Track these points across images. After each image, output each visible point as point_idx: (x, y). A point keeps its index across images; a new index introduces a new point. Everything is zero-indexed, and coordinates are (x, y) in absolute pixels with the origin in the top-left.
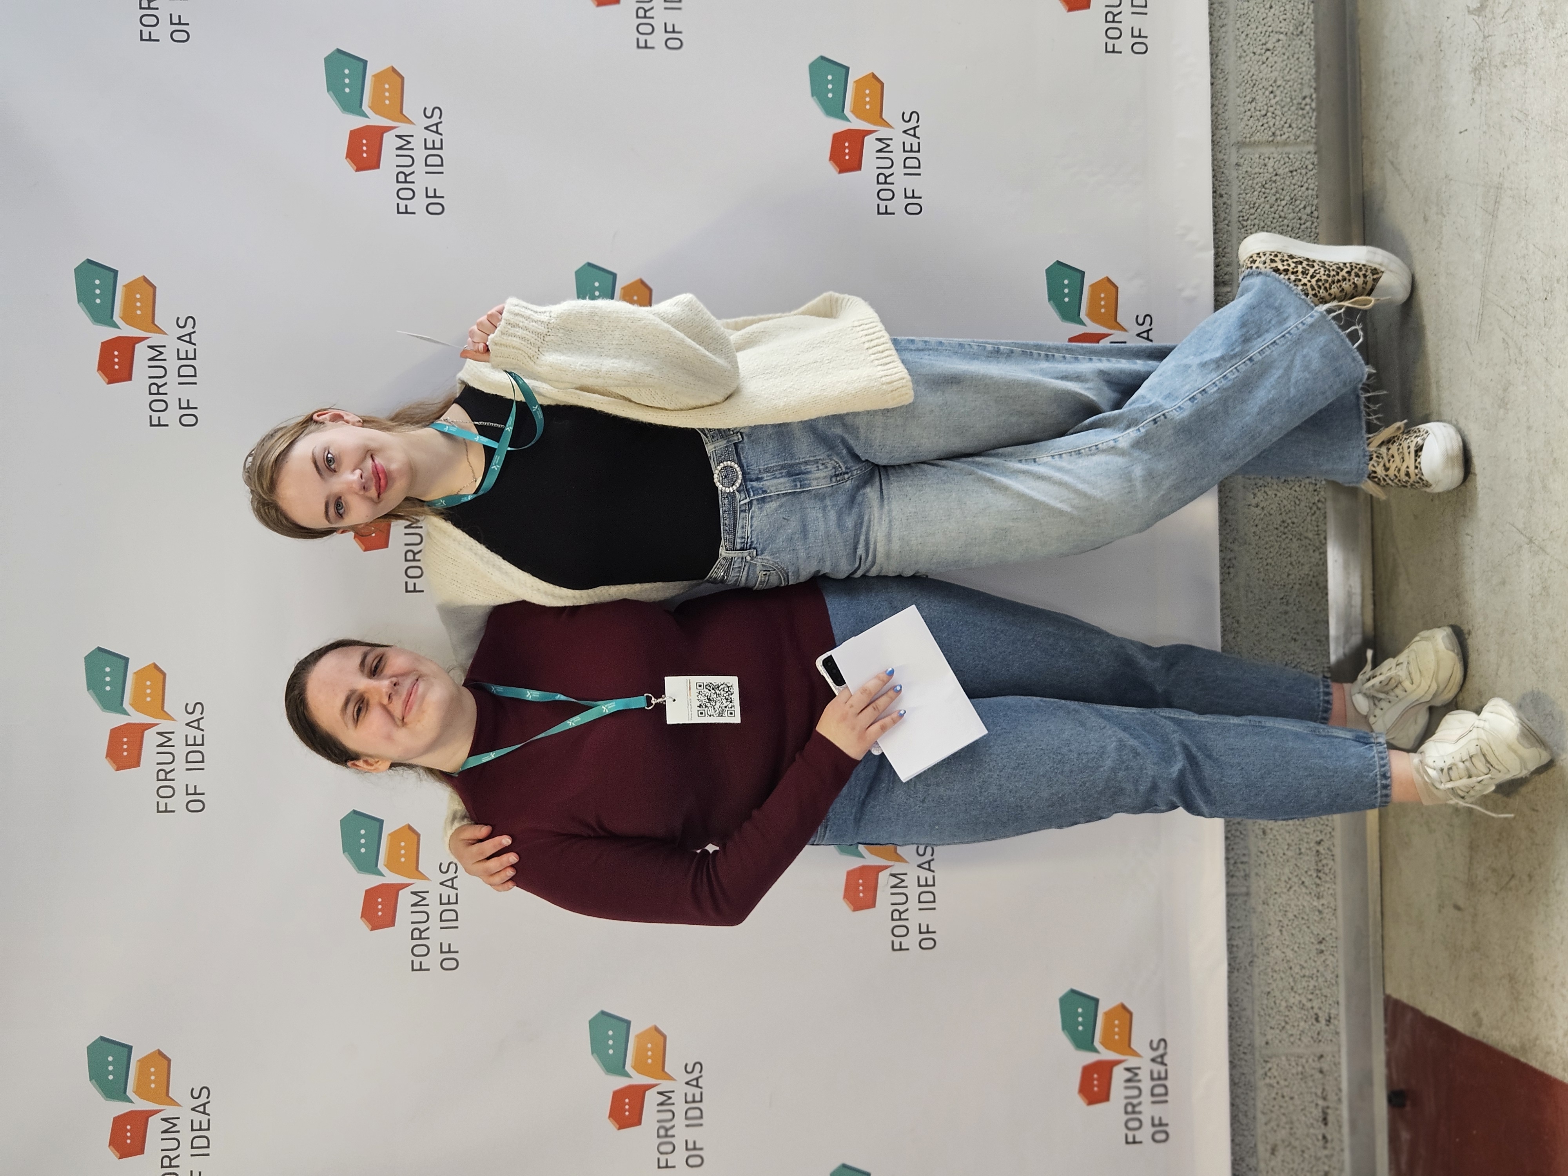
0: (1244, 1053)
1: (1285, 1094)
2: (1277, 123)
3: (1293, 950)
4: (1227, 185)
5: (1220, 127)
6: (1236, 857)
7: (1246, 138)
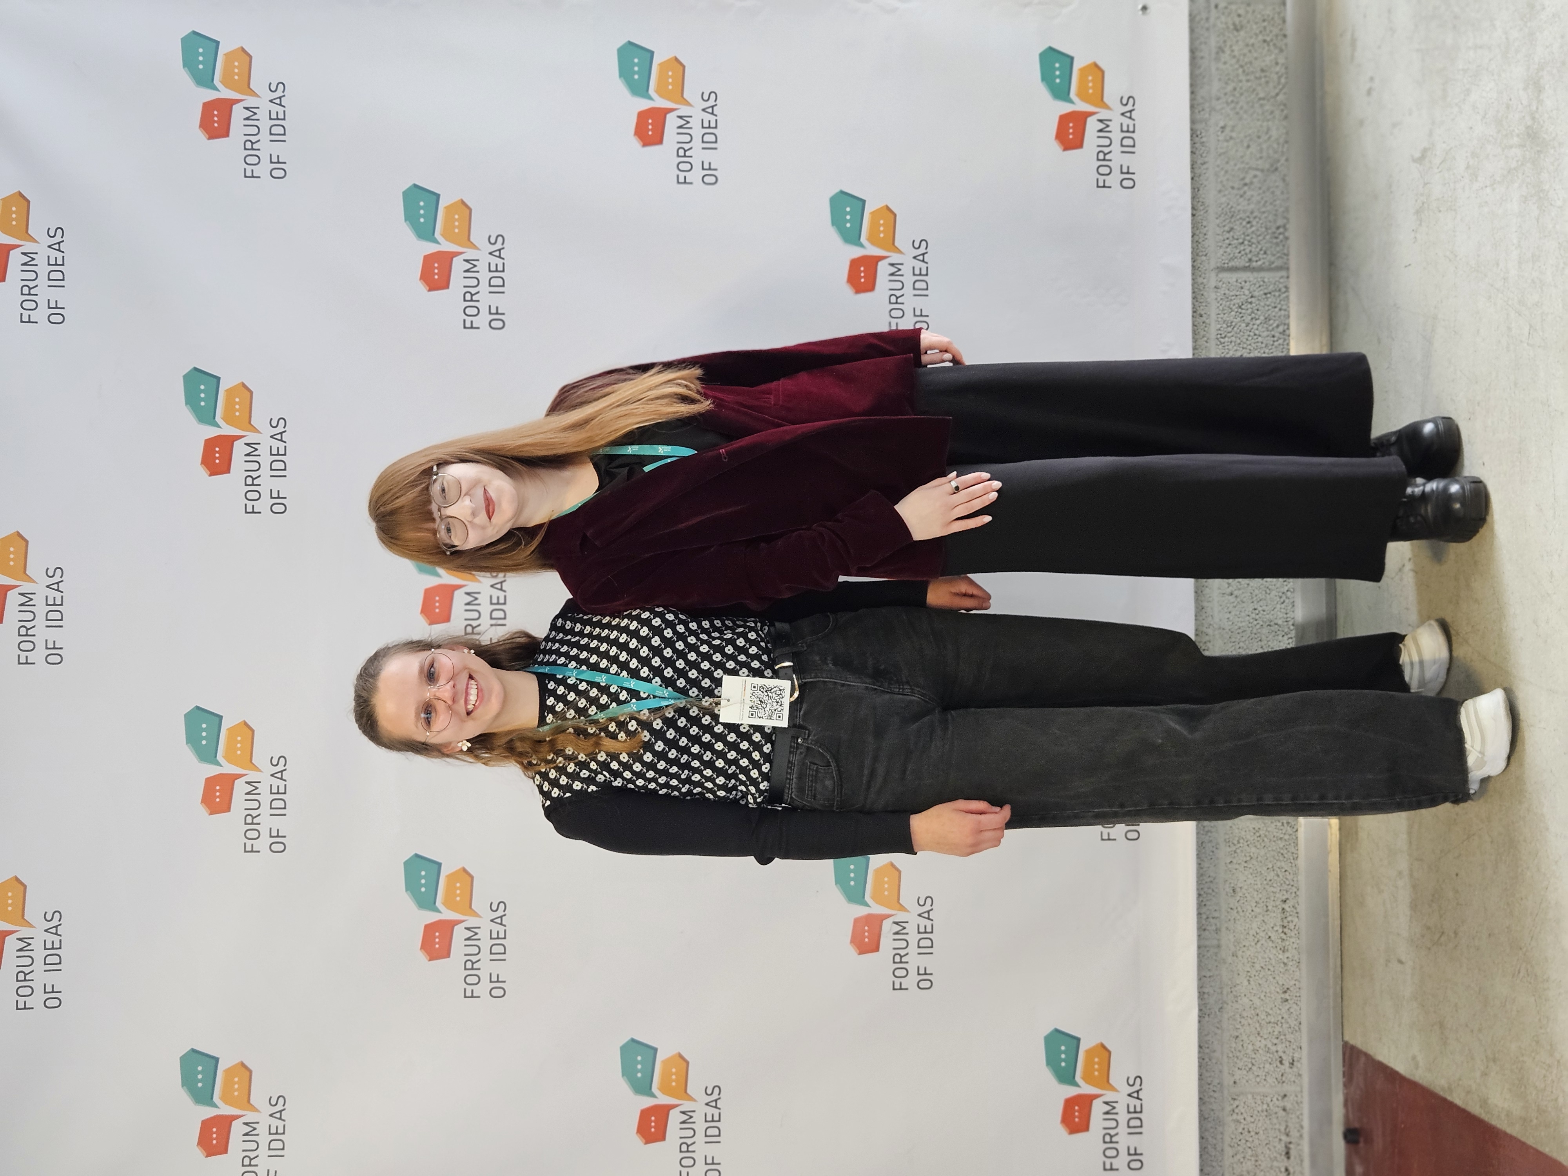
0: (1214, 1091)
1: (1251, 1130)
2: (1253, 250)
3: (1259, 998)
4: (1206, 306)
5: (1200, 254)
6: (1208, 913)
7: (1224, 264)
